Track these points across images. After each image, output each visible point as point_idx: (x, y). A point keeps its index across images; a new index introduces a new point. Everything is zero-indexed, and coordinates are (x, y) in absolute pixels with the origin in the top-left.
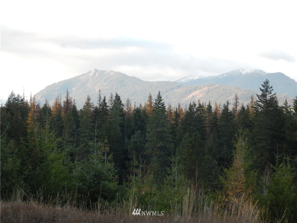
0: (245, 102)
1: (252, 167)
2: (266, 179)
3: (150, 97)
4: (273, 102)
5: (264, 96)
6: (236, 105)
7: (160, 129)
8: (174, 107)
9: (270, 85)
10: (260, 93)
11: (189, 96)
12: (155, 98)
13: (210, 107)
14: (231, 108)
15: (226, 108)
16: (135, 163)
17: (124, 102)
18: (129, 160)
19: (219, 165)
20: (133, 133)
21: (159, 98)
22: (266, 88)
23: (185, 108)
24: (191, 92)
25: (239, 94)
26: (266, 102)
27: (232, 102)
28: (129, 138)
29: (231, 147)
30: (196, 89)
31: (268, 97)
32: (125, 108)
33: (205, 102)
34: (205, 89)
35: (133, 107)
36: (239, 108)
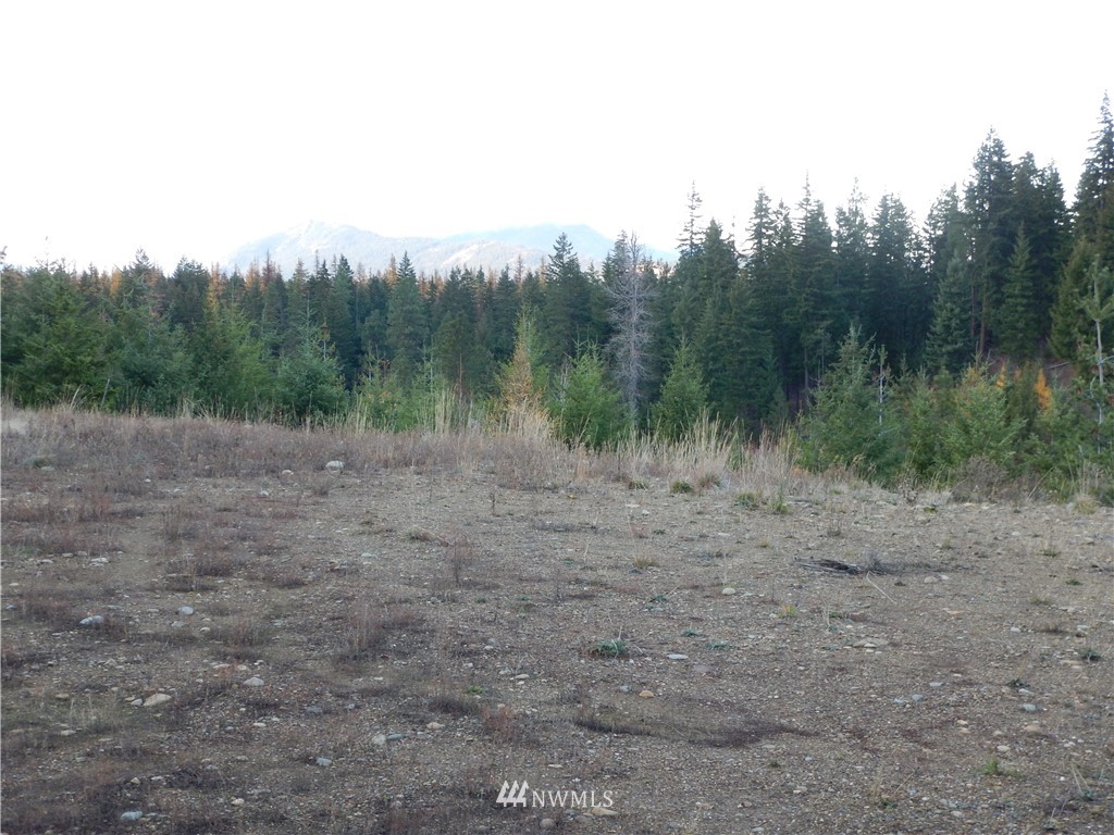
0: (533, 267)
1: (542, 361)
2: (564, 380)
3: (393, 260)
4: (570, 268)
5: (560, 257)
6: (520, 271)
7: (408, 307)
8: (429, 274)
9: (568, 240)
10: (554, 253)
11: (453, 258)
12: (399, 261)
13: (481, 274)
14: (512, 276)
15: (505, 276)
16: (371, 357)
17: (353, 268)
18: (363, 353)
19: (496, 359)
20: (368, 313)
21: (406, 261)
22: (563, 245)
23: (445, 276)
24: (453, 252)
25: (524, 255)
26: (563, 266)
27: (514, 266)
28: (363, 321)
29: (512, 332)
30: (461, 248)
31: (566, 260)
32: (356, 278)
33: (474, 268)
34: (475, 247)
35: (368, 276)
36: (524, 276)
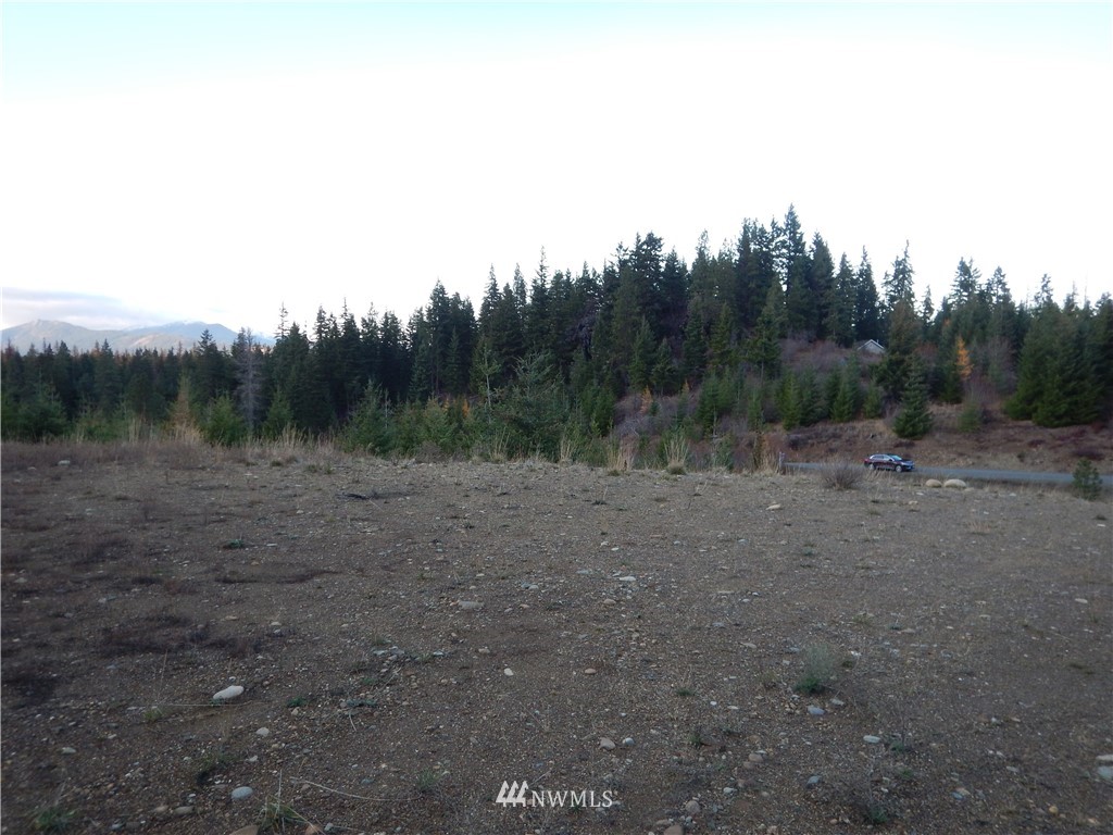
0: (189, 349)
1: (195, 401)
2: (209, 411)
3: (97, 344)
4: (213, 348)
5: (205, 342)
6: (180, 350)
7: (108, 371)
8: (121, 352)
9: (210, 333)
10: (202, 340)
11: (136, 343)
12: (101, 344)
13: (156, 352)
14: (175, 353)
15: (171, 353)
16: (85, 401)
17: (70, 347)
18: (78, 399)
19: (167, 400)
20: (81, 375)
21: (106, 345)
22: (206, 336)
23: (132, 353)
24: (137, 339)
25: (183, 341)
26: (207, 348)
27: (176, 347)
28: (77, 379)
29: (176, 385)
30: (142, 337)
31: (209, 344)
32: (72, 354)
33: (151, 348)
34: (151, 336)
35: (80, 353)
36: (183, 353)
